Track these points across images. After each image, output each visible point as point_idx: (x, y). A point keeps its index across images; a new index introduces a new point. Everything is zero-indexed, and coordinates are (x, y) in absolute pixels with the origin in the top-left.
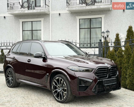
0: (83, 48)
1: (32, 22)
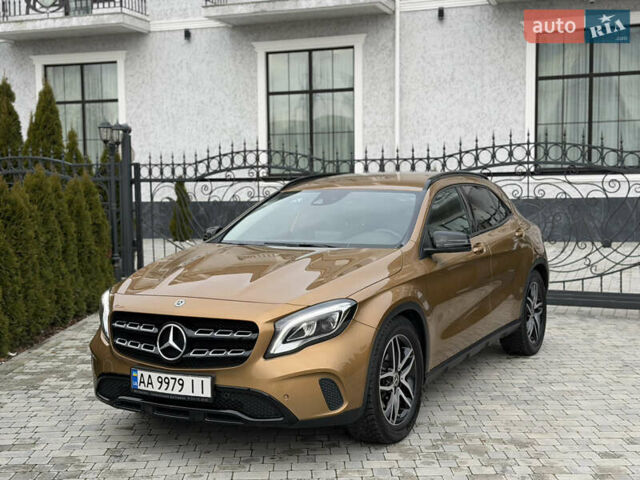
1: (310, 51)
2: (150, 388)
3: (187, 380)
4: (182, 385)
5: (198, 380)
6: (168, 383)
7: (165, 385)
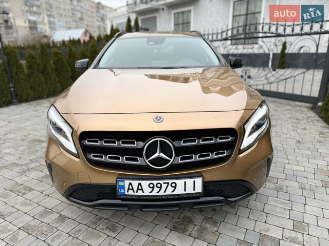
0: (293, 35)
2: (140, 193)
3: (180, 183)
4: (175, 187)
5: (190, 182)
6: (160, 188)
7: (156, 189)
